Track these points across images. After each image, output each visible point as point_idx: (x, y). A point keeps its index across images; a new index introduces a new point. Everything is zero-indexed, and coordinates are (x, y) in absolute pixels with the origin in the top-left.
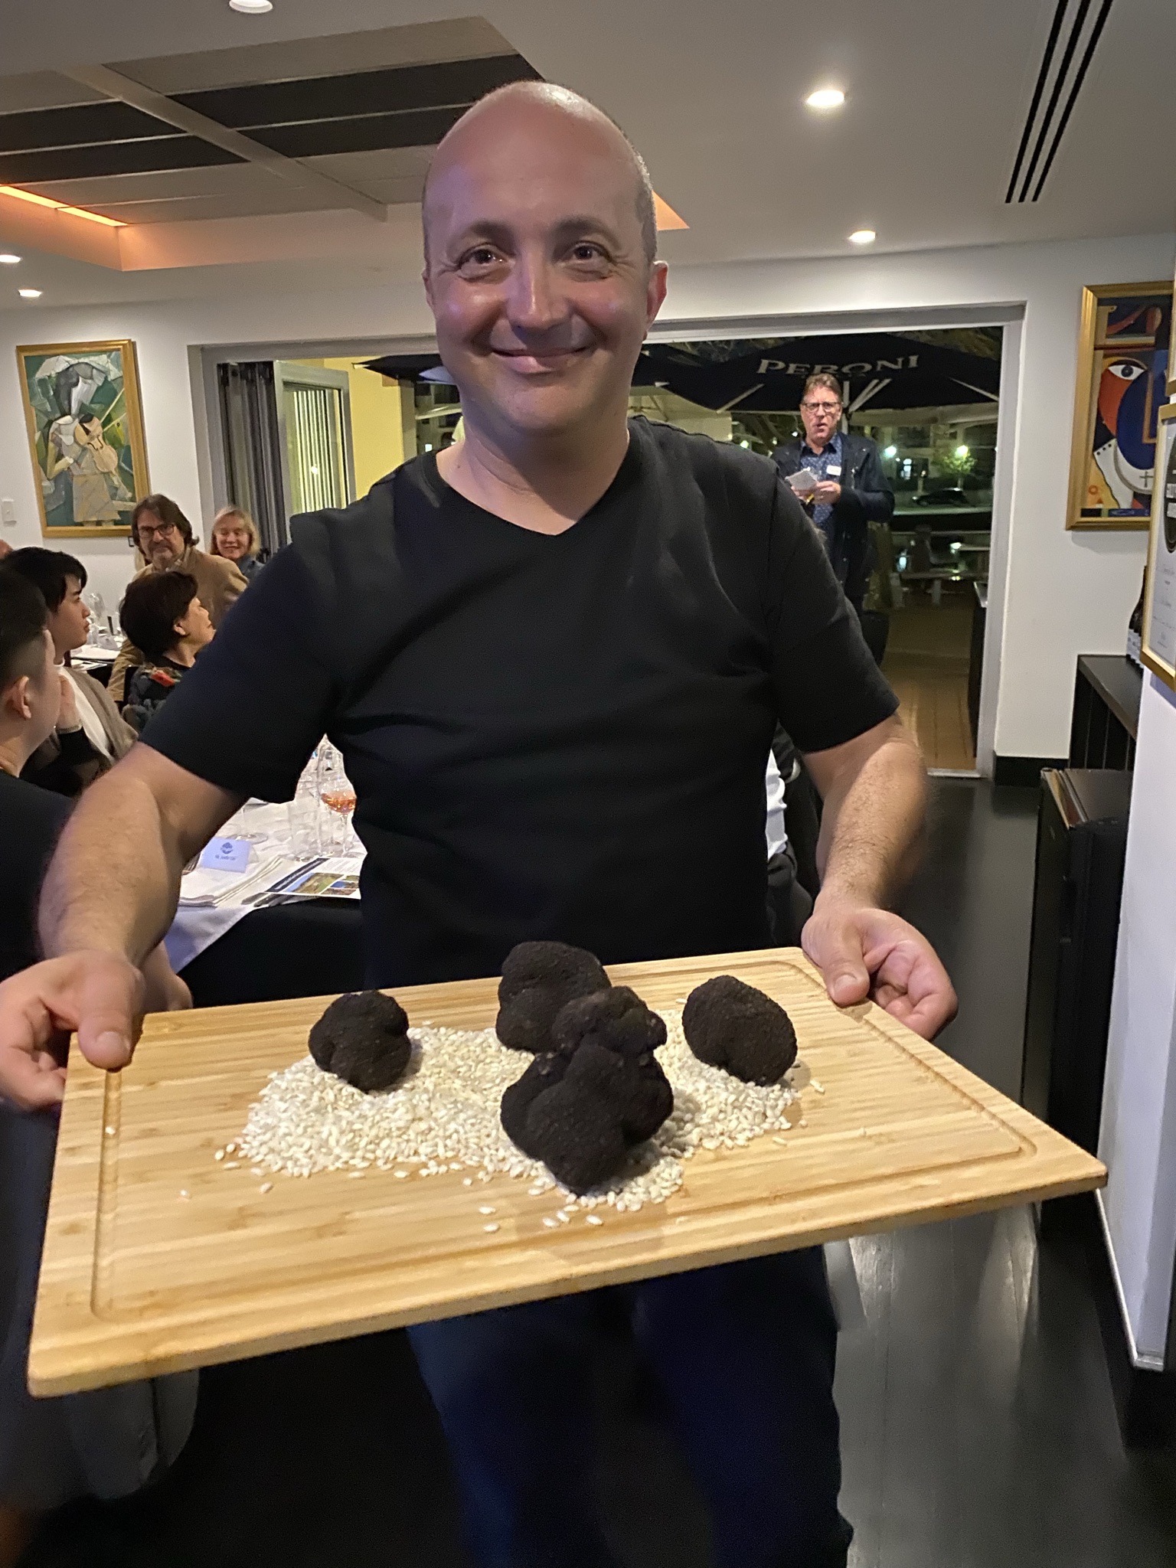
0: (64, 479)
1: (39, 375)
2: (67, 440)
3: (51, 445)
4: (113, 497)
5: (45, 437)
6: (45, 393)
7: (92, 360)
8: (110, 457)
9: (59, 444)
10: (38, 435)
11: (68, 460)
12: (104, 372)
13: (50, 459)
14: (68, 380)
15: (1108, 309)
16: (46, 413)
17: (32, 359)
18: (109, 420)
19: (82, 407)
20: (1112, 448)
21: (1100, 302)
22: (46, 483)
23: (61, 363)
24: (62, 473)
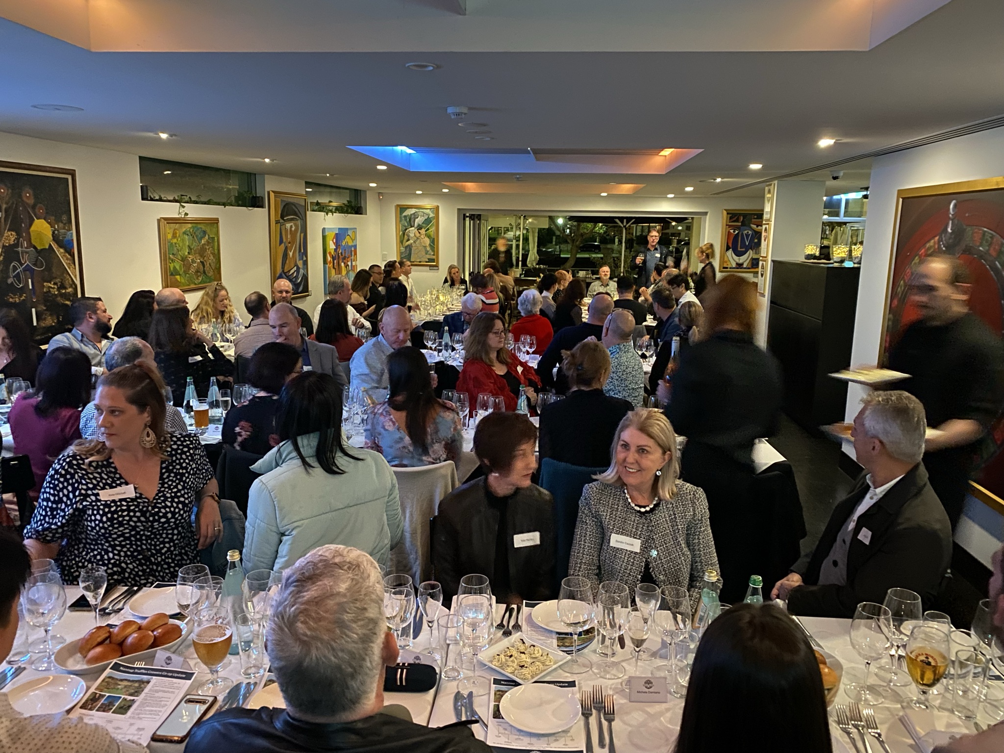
0: (409, 248)
1: (404, 214)
2: (412, 235)
3: (406, 236)
4: (426, 254)
5: (404, 234)
6: (406, 220)
7: (424, 211)
8: (427, 241)
9: (408, 236)
10: (401, 233)
11: (411, 241)
12: (429, 215)
13: (405, 241)
14: (415, 216)
15: (729, 216)
16: (405, 226)
17: (402, 209)
18: (428, 229)
19: (419, 225)
20: (730, 251)
21: (728, 214)
22: (402, 248)
23: (413, 211)
24: (408, 245)
